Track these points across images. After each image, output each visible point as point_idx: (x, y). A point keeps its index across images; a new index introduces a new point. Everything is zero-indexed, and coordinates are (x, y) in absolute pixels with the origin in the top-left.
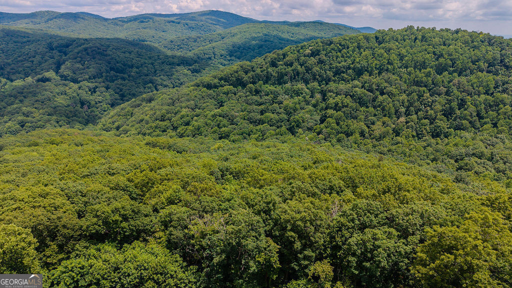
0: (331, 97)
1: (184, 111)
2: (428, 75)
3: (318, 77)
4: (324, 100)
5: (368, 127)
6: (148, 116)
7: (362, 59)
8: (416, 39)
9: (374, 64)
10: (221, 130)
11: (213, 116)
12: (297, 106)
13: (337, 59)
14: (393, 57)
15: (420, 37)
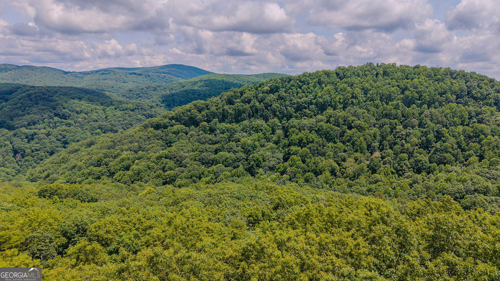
0: (293, 132)
1: (124, 155)
2: (397, 107)
3: (278, 113)
4: (286, 136)
5: (339, 165)
6: (83, 161)
7: (324, 94)
8: (377, 74)
9: (337, 99)
10: (166, 174)
11: (158, 158)
12: (257, 143)
13: (297, 95)
14: (358, 91)
15: (382, 72)
